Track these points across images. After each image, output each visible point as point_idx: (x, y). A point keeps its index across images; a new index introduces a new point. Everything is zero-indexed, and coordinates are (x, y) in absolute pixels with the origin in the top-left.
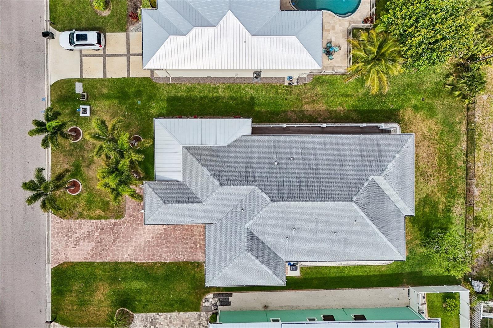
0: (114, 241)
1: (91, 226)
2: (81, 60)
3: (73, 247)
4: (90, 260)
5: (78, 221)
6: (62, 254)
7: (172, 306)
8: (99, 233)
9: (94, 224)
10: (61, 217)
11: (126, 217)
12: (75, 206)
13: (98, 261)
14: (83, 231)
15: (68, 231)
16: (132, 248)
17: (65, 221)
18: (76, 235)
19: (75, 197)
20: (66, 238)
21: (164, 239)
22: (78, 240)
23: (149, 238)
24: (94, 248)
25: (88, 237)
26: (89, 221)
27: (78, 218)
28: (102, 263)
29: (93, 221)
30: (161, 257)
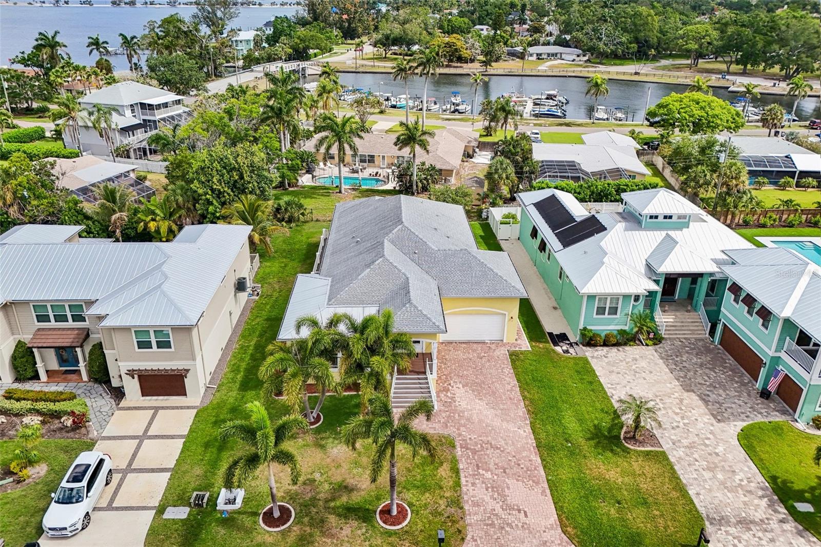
0: (497, 448)
1: (473, 484)
2: (117, 509)
3: (526, 516)
4: (546, 485)
5: (466, 507)
6: (547, 536)
8: (487, 471)
9: (470, 480)
10: (463, 539)
11: (451, 431)
12: (436, 513)
13: (542, 473)
14: (487, 498)
15: (492, 525)
16: (505, 425)
17: (470, 533)
18: (499, 510)
19: (416, 513)
20: (507, 529)
21: (481, 387)
22: (509, 508)
23: (483, 403)
24: (518, 477)
25: (497, 490)
26: (464, 489)
27: (462, 508)
28: (545, 467)
29: (463, 480)
30: (512, 390)
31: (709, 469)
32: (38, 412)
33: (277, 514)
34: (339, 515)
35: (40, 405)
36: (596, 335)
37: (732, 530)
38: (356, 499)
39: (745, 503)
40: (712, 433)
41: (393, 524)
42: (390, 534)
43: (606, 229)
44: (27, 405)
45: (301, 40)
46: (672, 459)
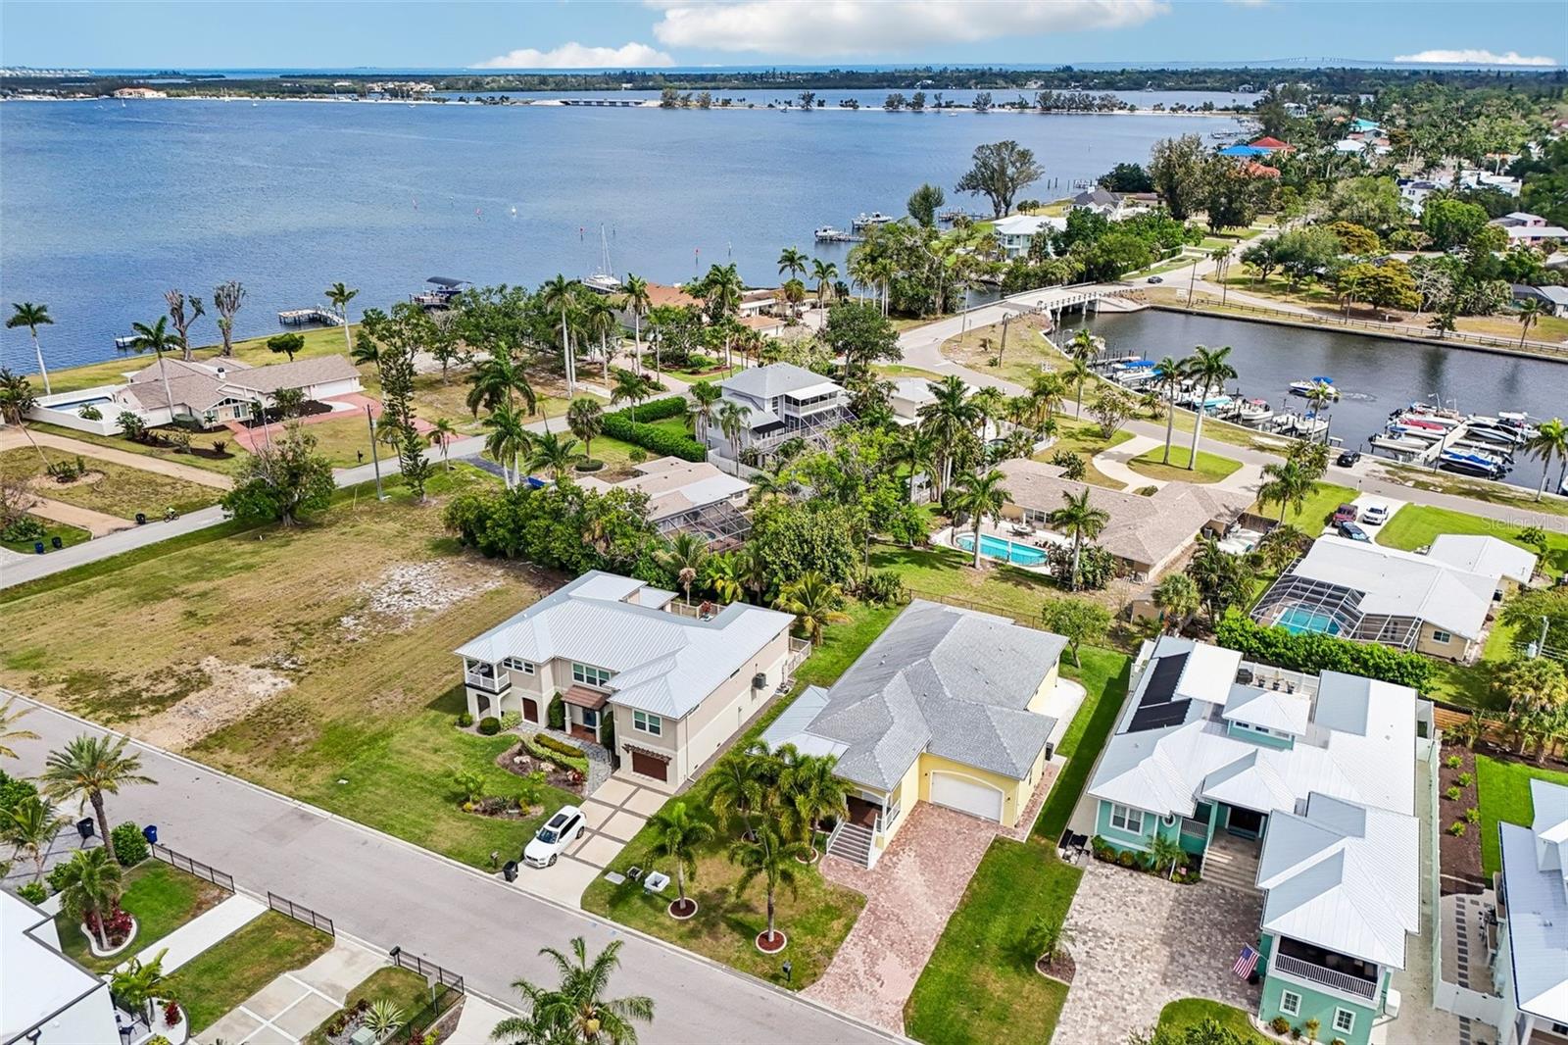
0: (902, 923)
1: (855, 944)
2: (577, 860)
3: (881, 986)
4: (921, 970)
5: (835, 959)
6: (885, 1008)
7: (1059, 898)
8: (876, 938)
9: (856, 940)
10: (814, 982)
11: (870, 893)
12: (806, 954)
13: (927, 959)
14: (858, 960)
15: (846, 981)
16: (926, 905)
18: (861, 973)
19: (790, 947)
20: (857, 989)
21: (933, 863)
22: (871, 974)
23: (921, 879)
24: (900, 954)
25: (873, 957)
26: (844, 945)
27: (831, 959)
28: (933, 955)
29: (849, 937)
30: (962, 876)
31: (1101, 1019)
32: (553, 761)
33: (683, 906)
34: (729, 926)
35: (557, 756)
36: (1111, 849)
38: (750, 918)
40: (1143, 990)
41: (766, 948)
42: (758, 954)
43: (1182, 723)
44: (547, 752)
45: (1103, 251)
46: (1070, 997)
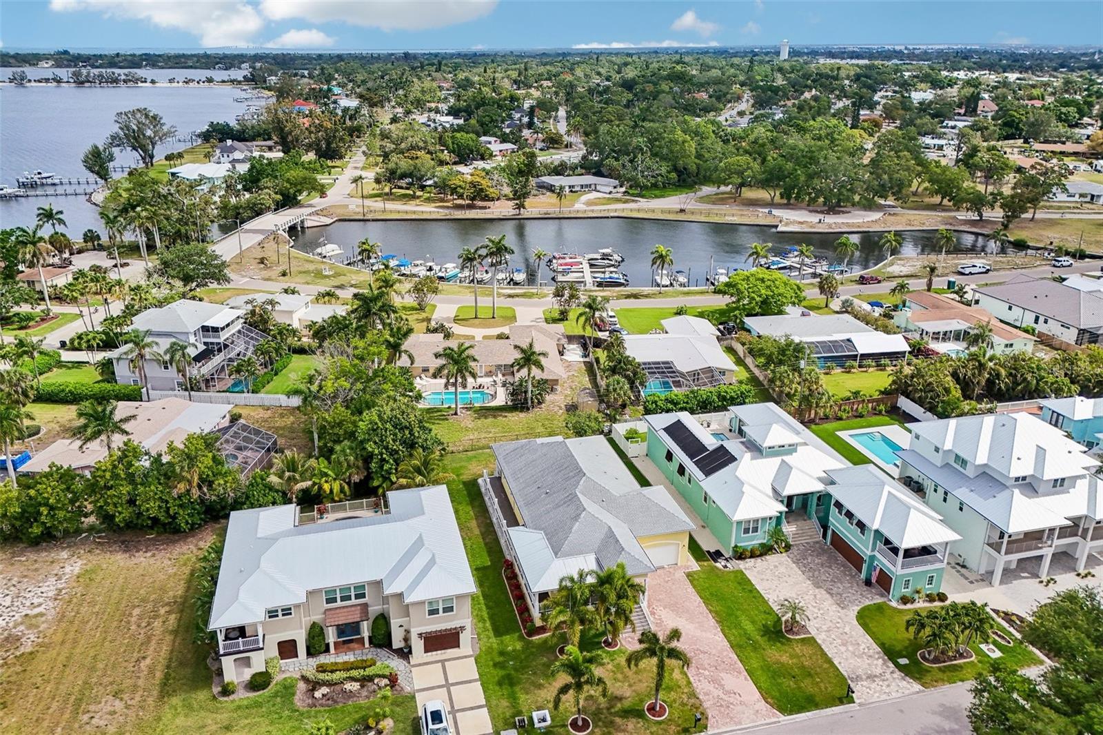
1: (699, 681)
3: (740, 696)
4: (746, 673)
5: (701, 697)
6: (757, 707)
7: (751, 591)
8: (705, 670)
9: (696, 678)
10: (707, 718)
12: (683, 704)
13: (741, 665)
14: (712, 689)
15: (721, 706)
16: (704, 634)
17: (710, 714)
18: (722, 695)
19: (670, 706)
20: (732, 706)
22: (728, 693)
23: (683, 620)
24: (726, 671)
25: (714, 681)
26: (695, 685)
27: (698, 698)
28: (741, 661)
29: (691, 679)
30: (699, 606)
31: (844, 644)
32: (353, 679)
33: (580, 723)
34: (621, 717)
35: (354, 673)
36: (745, 550)
37: (865, 683)
38: (627, 704)
39: (869, 664)
40: (840, 618)
41: (660, 716)
42: (660, 723)
43: (736, 459)
44: (343, 675)
45: (291, 184)
46: (819, 642)
